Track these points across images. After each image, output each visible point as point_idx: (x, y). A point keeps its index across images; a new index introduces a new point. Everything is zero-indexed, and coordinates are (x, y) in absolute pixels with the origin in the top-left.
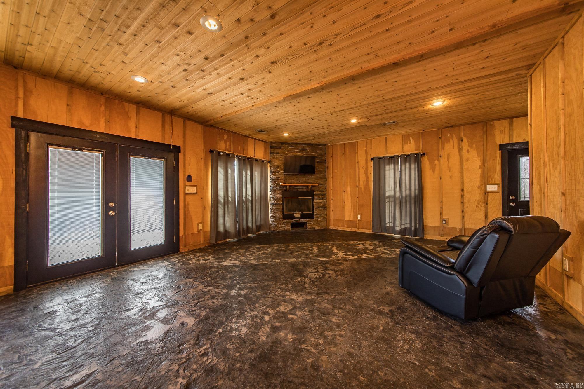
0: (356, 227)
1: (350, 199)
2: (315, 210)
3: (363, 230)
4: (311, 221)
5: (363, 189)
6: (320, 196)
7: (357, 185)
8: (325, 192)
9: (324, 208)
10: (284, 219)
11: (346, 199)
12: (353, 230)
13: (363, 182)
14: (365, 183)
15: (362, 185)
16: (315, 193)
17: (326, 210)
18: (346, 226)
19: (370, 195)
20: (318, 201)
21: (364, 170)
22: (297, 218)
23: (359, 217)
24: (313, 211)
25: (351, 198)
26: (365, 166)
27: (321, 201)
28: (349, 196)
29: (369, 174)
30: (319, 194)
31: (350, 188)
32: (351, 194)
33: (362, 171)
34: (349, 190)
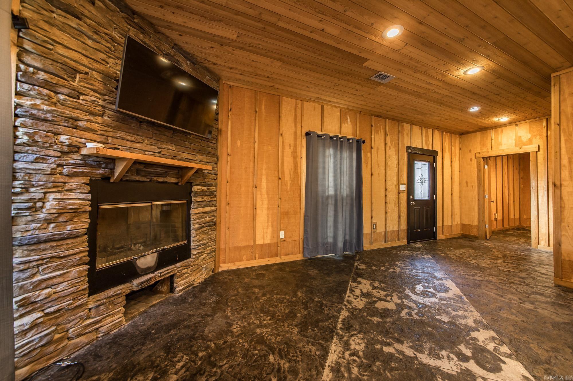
0: (276, 255)
1: (266, 202)
2: (193, 233)
3: (288, 257)
4: (187, 267)
5: (289, 184)
6: (205, 198)
7: (280, 176)
8: (213, 188)
9: (212, 225)
10: (94, 290)
11: (259, 204)
12: (273, 261)
13: (290, 172)
14: (292, 173)
15: (287, 177)
16: (195, 189)
17: (215, 230)
18: (257, 256)
19: (300, 195)
20: (202, 210)
21: (292, 150)
22: (148, 270)
23: (282, 235)
24: (188, 237)
25: (269, 201)
26: (292, 143)
27: (208, 209)
28: (265, 196)
29: (299, 160)
30: (203, 194)
31: (267, 180)
32: (268, 194)
33: (288, 152)
34: (264, 184)
